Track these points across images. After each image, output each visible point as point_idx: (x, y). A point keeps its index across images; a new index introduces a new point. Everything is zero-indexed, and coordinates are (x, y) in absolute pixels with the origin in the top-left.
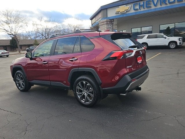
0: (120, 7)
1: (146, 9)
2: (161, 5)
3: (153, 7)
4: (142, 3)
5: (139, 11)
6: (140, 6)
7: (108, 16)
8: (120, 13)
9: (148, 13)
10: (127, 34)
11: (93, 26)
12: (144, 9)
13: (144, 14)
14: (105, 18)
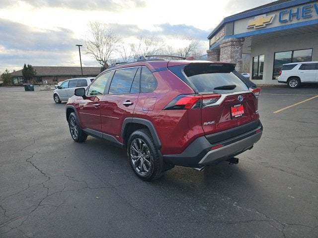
0: (256, 17)
1: (302, 20)
3: (315, 17)
4: (295, 10)
5: (289, 23)
6: (292, 16)
7: (236, 33)
8: (255, 28)
9: (305, 27)
10: (221, 65)
11: (212, 48)
12: (299, 19)
13: (298, 28)
14: (229, 36)
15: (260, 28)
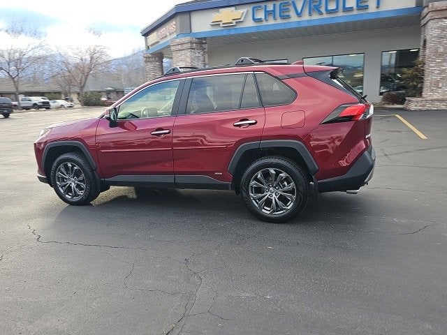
0: (221, 10)
1: (279, 21)
2: (310, 14)
3: (294, 18)
4: (270, 7)
5: (264, 23)
6: (267, 13)
7: (194, 31)
8: (221, 25)
9: (282, 31)
11: (151, 51)
12: (275, 20)
13: (274, 31)
14: (185, 34)
15: (228, 26)
